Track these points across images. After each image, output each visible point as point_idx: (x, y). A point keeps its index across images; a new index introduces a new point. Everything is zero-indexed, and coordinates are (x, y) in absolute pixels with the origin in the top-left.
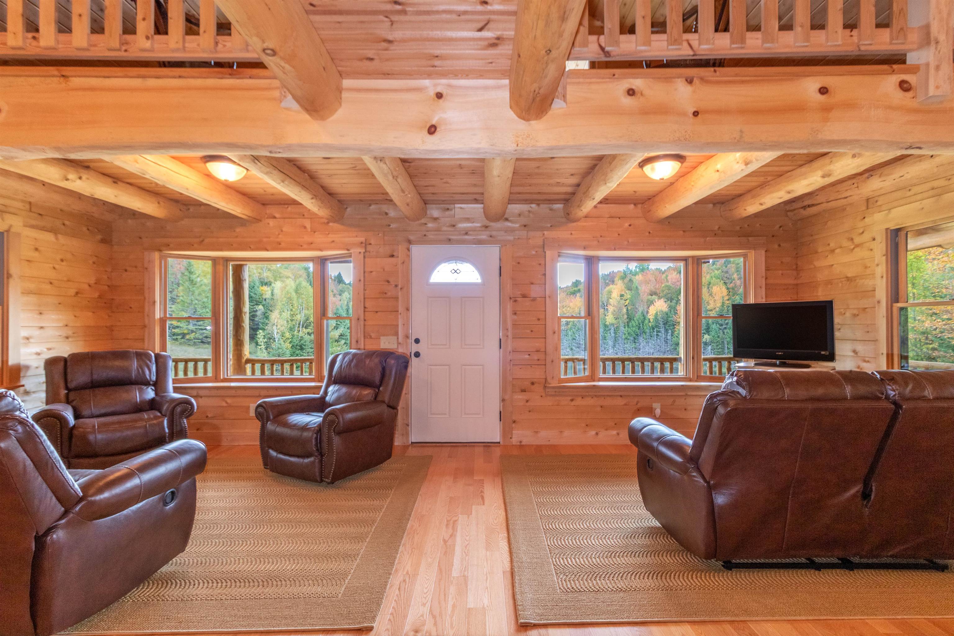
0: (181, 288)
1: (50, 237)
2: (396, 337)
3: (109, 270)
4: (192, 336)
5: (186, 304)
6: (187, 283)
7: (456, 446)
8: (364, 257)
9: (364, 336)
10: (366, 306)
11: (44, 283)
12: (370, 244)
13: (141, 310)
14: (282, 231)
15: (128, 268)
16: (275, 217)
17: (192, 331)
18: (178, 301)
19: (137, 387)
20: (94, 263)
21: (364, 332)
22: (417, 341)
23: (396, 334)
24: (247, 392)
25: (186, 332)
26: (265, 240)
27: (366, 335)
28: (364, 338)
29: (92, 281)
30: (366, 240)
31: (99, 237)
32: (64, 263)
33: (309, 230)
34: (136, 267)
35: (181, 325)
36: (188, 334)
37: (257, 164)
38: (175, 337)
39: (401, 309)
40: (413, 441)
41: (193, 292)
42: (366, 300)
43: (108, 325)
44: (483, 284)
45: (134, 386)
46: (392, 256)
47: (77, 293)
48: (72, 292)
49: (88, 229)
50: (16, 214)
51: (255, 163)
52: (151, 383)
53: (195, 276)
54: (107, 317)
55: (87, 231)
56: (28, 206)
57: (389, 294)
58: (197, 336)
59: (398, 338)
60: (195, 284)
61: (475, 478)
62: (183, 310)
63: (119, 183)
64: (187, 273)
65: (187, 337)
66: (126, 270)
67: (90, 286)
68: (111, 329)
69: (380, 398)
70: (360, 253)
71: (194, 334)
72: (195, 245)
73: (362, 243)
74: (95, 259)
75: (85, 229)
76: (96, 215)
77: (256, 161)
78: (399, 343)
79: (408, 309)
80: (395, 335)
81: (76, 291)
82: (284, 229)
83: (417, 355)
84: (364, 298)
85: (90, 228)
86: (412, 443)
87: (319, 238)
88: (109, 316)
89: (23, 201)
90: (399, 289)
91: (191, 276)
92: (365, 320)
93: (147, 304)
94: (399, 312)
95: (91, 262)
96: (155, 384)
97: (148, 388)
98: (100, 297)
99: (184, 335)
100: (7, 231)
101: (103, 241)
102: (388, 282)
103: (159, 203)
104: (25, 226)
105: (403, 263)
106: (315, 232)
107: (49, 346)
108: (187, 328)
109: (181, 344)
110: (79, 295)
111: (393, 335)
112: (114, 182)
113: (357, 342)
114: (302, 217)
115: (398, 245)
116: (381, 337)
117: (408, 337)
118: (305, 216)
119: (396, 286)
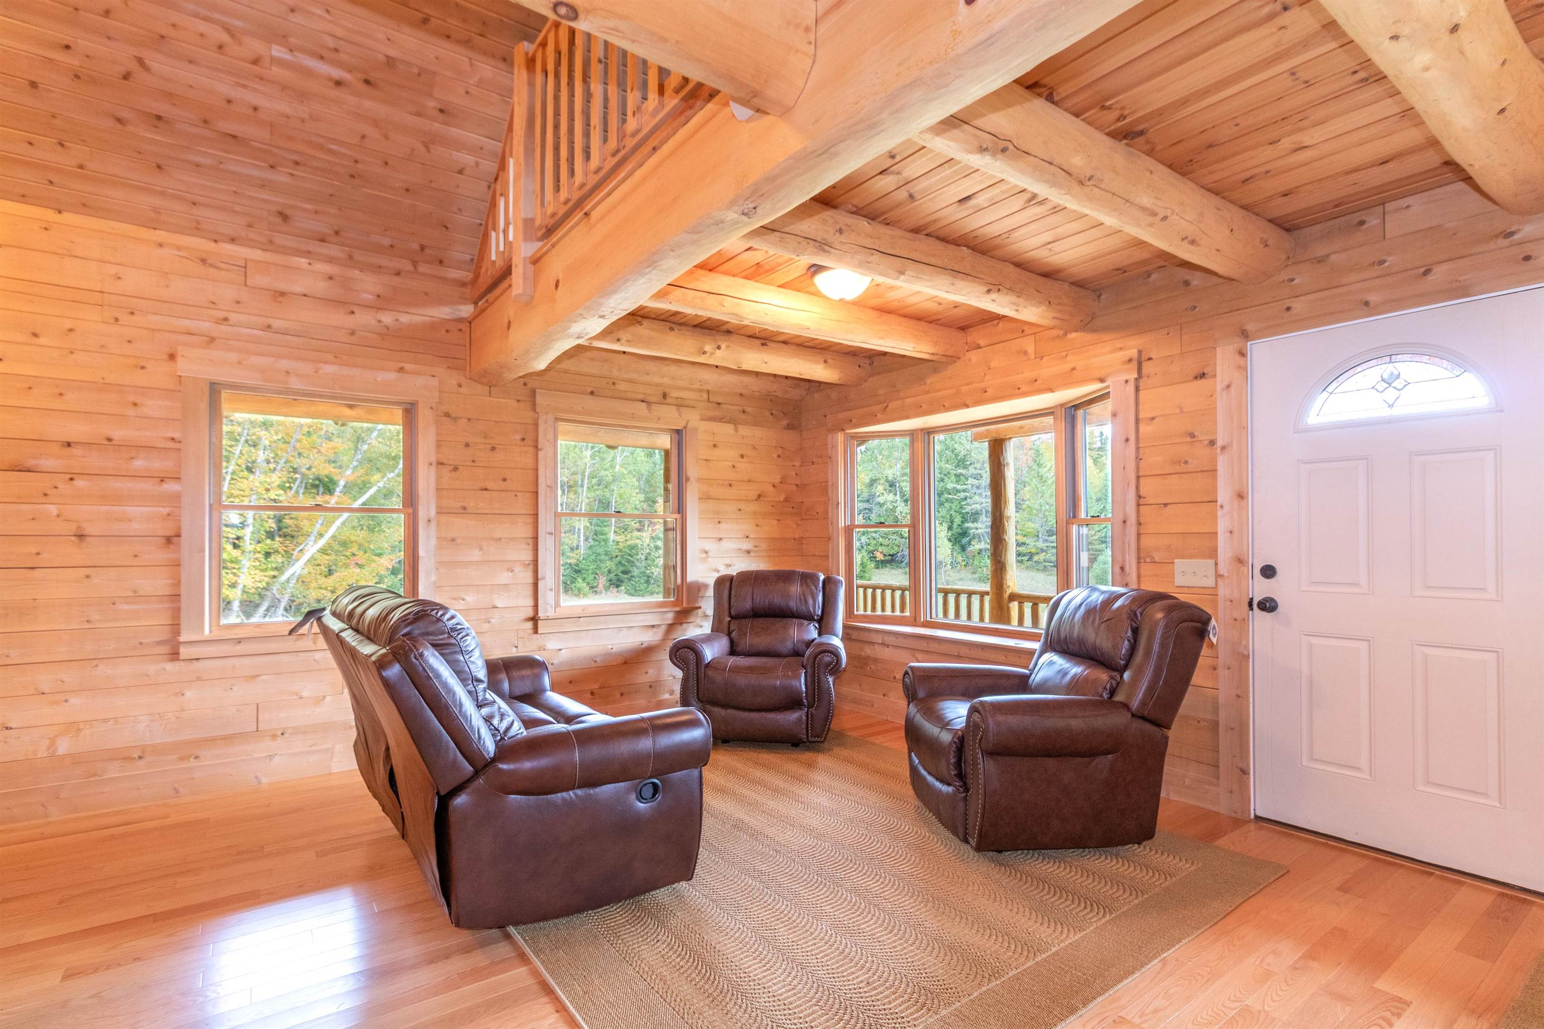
0: (1027, 488)
1: (728, 428)
2: (1211, 562)
3: (797, 464)
4: (1042, 557)
5: (1035, 511)
6: (1034, 480)
7: (1390, 863)
8: (1137, 389)
9: (1139, 558)
10: (1142, 493)
11: (723, 485)
12: (1150, 359)
14: (989, 369)
15: (815, 460)
16: (979, 347)
17: (1042, 550)
18: (1024, 506)
19: (796, 621)
20: (779, 456)
21: (1139, 549)
22: (1269, 572)
23: (1212, 553)
25: (1033, 550)
26: (964, 388)
27: (1142, 555)
28: (1139, 563)
29: (777, 479)
30: (1140, 352)
31: (785, 422)
32: (745, 460)
33: (1033, 357)
35: (1027, 542)
36: (1037, 554)
37: (828, 252)
38: (1020, 558)
39: (1224, 495)
40: (1258, 814)
41: (1043, 493)
42: (1142, 480)
43: (797, 536)
44: (1498, 409)
45: (794, 620)
46: (1203, 376)
47: (759, 496)
48: (753, 494)
49: (772, 414)
50: (693, 407)
51: (824, 251)
52: (816, 617)
53: (1046, 469)
54: (795, 526)
55: (771, 416)
56: (705, 396)
57: (1193, 465)
58: (1048, 557)
59: (1216, 564)
60: (1045, 482)
61: (1380, 985)
62: (1030, 520)
63: (769, 344)
64: (1035, 467)
65: (1036, 558)
66: (813, 463)
67: (774, 486)
68: (800, 541)
69: (1119, 697)
70: (1127, 381)
71: (1044, 554)
73: (1130, 360)
74: (780, 451)
75: (767, 414)
76: (779, 394)
77: (827, 248)
78: (1218, 576)
79: (1241, 496)
80: (1210, 557)
81: (759, 493)
82: (992, 365)
83: (1268, 606)
84: (1138, 477)
85: (774, 412)
86: (1257, 818)
87: (1049, 369)
88: (798, 525)
89: (701, 391)
90: (1219, 450)
91: (1040, 470)
92: (1140, 524)
93: (830, 507)
94: (1219, 503)
95: (775, 456)
96: (820, 621)
97: (810, 624)
98: (786, 500)
99: (1031, 556)
100: (685, 428)
101: (790, 427)
102: (1192, 435)
103: (825, 362)
104: (702, 419)
105: (1228, 386)
106: (1042, 357)
107: (728, 561)
108: (1035, 546)
109: (1027, 568)
110: (762, 499)
111: (1204, 557)
112: (763, 344)
113: (1122, 569)
114: (1021, 334)
115: (1214, 348)
116: (1176, 561)
117: (1242, 561)
118: (1026, 333)
119: (1212, 443)
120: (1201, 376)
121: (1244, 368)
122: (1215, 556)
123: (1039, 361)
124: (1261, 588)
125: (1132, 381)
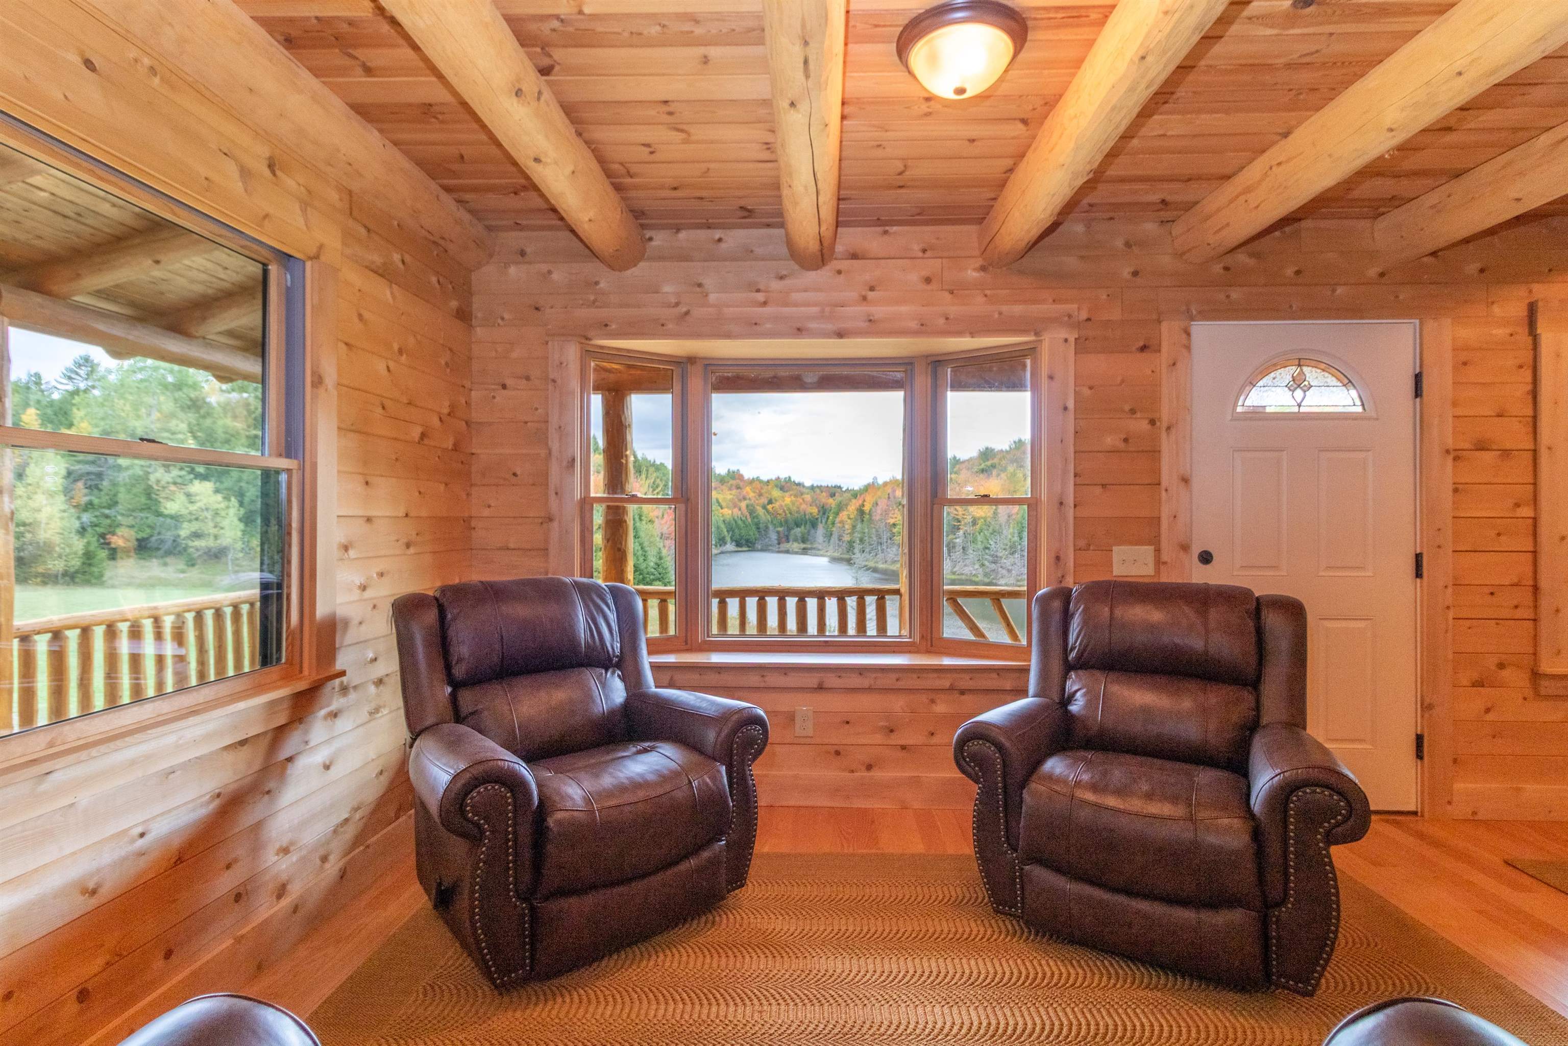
1: (383, 290)
3: (468, 384)
8: (1076, 351)
9: (1075, 545)
10: (1078, 471)
11: (372, 404)
13: (541, 480)
15: (509, 382)
19: (593, 672)
20: (447, 365)
22: (1205, 558)
24: (792, 680)
29: (445, 408)
31: (454, 303)
32: (404, 359)
34: (528, 378)
39: (1168, 478)
42: (1079, 456)
45: (586, 671)
46: (1149, 347)
47: (422, 436)
48: (415, 431)
49: (439, 282)
52: (614, 661)
54: (464, 496)
55: (437, 285)
56: (346, 202)
59: (1158, 551)
67: (441, 419)
70: (1066, 340)
72: (670, 326)
73: (1076, 317)
74: (447, 355)
75: (432, 279)
76: (453, 248)
78: (1160, 562)
80: (1150, 543)
81: (422, 429)
84: (1075, 453)
85: (442, 280)
88: (468, 494)
89: (339, 186)
90: (1162, 431)
92: (1076, 506)
93: (555, 469)
94: (1163, 486)
95: (443, 362)
96: (622, 663)
97: (609, 673)
100: (312, 258)
101: (459, 314)
105: (1174, 365)
106: (951, 290)
110: (425, 442)
111: (1145, 543)
113: (1058, 558)
114: (921, 254)
115: (1159, 322)
116: (1115, 548)
117: (1185, 548)
118: (928, 254)
119: (1152, 422)
120: (1143, 348)
121: (1188, 348)
122: (1155, 541)
123: (947, 294)
124: (1200, 575)
125: (1072, 341)
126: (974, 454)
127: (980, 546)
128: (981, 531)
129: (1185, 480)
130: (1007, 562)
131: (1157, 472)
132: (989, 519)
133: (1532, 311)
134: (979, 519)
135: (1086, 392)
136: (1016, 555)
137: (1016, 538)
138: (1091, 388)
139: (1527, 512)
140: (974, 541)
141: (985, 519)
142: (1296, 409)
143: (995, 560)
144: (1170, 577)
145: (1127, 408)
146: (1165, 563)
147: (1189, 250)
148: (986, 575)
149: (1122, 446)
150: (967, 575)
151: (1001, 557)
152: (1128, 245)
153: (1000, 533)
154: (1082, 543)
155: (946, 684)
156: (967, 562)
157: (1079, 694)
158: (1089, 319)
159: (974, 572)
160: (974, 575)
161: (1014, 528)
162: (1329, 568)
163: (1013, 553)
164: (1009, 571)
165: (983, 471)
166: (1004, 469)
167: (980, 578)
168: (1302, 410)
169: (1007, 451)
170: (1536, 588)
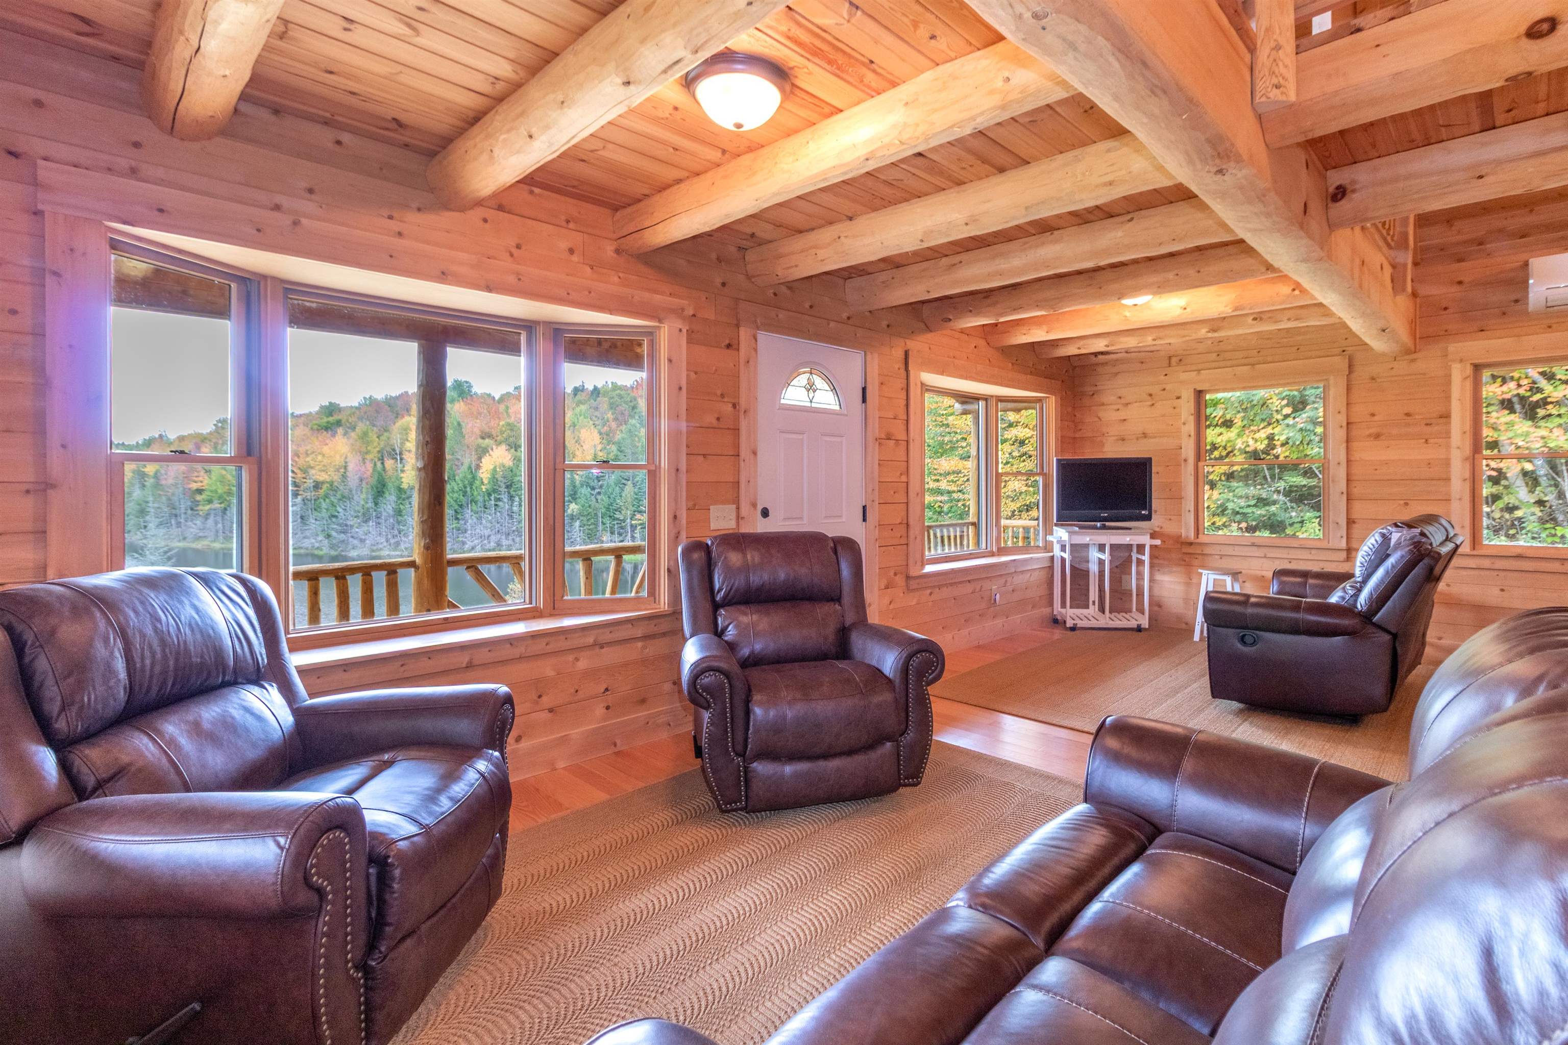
2: (734, 506)
9: (686, 506)
21: (686, 497)
22: (765, 513)
27: (688, 502)
28: (686, 510)
39: (744, 451)
57: (724, 421)
70: (681, 330)
78: (741, 518)
80: (733, 503)
90: (741, 413)
92: (687, 472)
94: (742, 457)
105: (748, 362)
111: (730, 502)
113: (675, 517)
114: (564, 224)
115: (738, 326)
116: (711, 507)
117: (754, 505)
118: (571, 225)
119: (734, 406)
120: (729, 346)
121: (756, 350)
122: (737, 501)
123: (588, 269)
124: (762, 527)
125: (684, 331)
126: (315, 409)
127: (324, 514)
128: (326, 496)
129: (755, 453)
130: (360, 532)
131: (737, 446)
132: (336, 484)
133: (907, 354)
134: (323, 483)
135: (693, 375)
136: (371, 523)
137: (370, 504)
138: (696, 373)
139: (904, 479)
140: (317, 509)
141: (331, 483)
142: (809, 404)
143: (345, 529)
144: (745, 529)
145: (719, 393)
146: (743, 518)
147: (758, 276)
148: (332, 547)
149: (715, 422)
150: (307, 549)
151: (352, 526)
152: (719, 260)
153: (350, 499)
154: (691, 504)
155: (590, 640)
156: (308, 533)
157: (730, 627)
158: (694, 315)
159: (317, 545)
160: (318, 548)
161: (367, 493)
162: (826, 517)
163: (366, 521)
164: (362, 541)
165: (326, 429)
166: (354, 428)
167: (325, 551)
168: (814, 405)
169: (356, 408)
170: (908, 525)
